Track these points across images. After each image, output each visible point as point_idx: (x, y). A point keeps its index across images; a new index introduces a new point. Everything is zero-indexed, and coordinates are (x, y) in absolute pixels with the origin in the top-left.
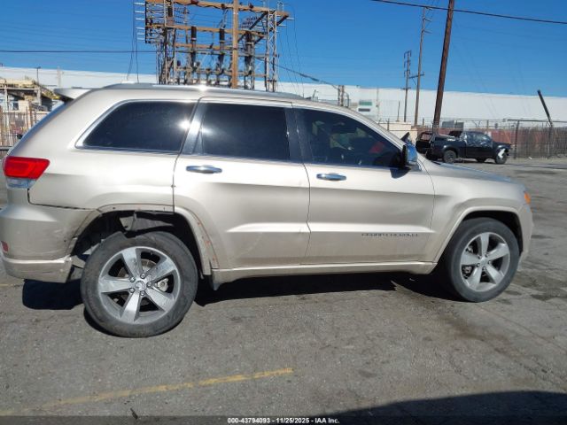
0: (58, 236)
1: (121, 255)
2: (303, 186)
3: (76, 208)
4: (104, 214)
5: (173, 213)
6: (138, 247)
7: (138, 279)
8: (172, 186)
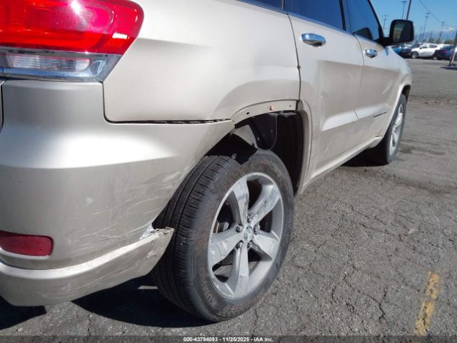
5: (296, 111)
6: (250, 175)
7: (246, 225)
8: (299, 67)
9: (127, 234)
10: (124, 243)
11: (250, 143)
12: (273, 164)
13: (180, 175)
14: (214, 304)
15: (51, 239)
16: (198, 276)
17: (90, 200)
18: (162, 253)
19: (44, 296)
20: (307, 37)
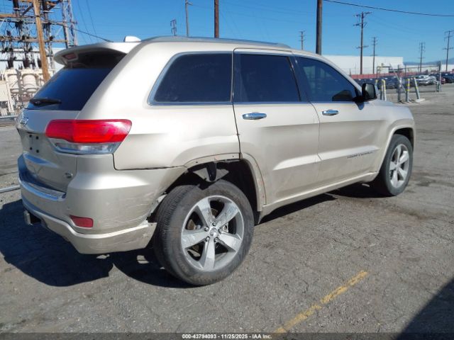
0: (148, 199)
1: (197, 207)
2: (316, 123)
3: (165, 168)
4: (189, 169)
5: (239, 159)
6: (210, 197)
7: (211, 227)
8: (238, 134)
9: (128, 222)
10: (127, 227)
11: (203, 178)
12: (229, 190)
13: (153, 194)
14: (186, 270)
15: (92, 220)
16: (174, 252)
17: (108, 204)
18: (152, 236)
19: (91, 247)
20: (247, 116)
